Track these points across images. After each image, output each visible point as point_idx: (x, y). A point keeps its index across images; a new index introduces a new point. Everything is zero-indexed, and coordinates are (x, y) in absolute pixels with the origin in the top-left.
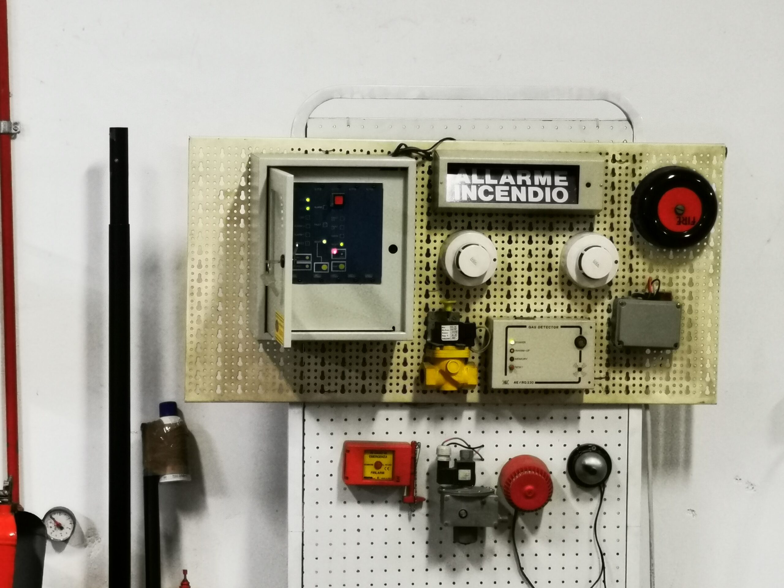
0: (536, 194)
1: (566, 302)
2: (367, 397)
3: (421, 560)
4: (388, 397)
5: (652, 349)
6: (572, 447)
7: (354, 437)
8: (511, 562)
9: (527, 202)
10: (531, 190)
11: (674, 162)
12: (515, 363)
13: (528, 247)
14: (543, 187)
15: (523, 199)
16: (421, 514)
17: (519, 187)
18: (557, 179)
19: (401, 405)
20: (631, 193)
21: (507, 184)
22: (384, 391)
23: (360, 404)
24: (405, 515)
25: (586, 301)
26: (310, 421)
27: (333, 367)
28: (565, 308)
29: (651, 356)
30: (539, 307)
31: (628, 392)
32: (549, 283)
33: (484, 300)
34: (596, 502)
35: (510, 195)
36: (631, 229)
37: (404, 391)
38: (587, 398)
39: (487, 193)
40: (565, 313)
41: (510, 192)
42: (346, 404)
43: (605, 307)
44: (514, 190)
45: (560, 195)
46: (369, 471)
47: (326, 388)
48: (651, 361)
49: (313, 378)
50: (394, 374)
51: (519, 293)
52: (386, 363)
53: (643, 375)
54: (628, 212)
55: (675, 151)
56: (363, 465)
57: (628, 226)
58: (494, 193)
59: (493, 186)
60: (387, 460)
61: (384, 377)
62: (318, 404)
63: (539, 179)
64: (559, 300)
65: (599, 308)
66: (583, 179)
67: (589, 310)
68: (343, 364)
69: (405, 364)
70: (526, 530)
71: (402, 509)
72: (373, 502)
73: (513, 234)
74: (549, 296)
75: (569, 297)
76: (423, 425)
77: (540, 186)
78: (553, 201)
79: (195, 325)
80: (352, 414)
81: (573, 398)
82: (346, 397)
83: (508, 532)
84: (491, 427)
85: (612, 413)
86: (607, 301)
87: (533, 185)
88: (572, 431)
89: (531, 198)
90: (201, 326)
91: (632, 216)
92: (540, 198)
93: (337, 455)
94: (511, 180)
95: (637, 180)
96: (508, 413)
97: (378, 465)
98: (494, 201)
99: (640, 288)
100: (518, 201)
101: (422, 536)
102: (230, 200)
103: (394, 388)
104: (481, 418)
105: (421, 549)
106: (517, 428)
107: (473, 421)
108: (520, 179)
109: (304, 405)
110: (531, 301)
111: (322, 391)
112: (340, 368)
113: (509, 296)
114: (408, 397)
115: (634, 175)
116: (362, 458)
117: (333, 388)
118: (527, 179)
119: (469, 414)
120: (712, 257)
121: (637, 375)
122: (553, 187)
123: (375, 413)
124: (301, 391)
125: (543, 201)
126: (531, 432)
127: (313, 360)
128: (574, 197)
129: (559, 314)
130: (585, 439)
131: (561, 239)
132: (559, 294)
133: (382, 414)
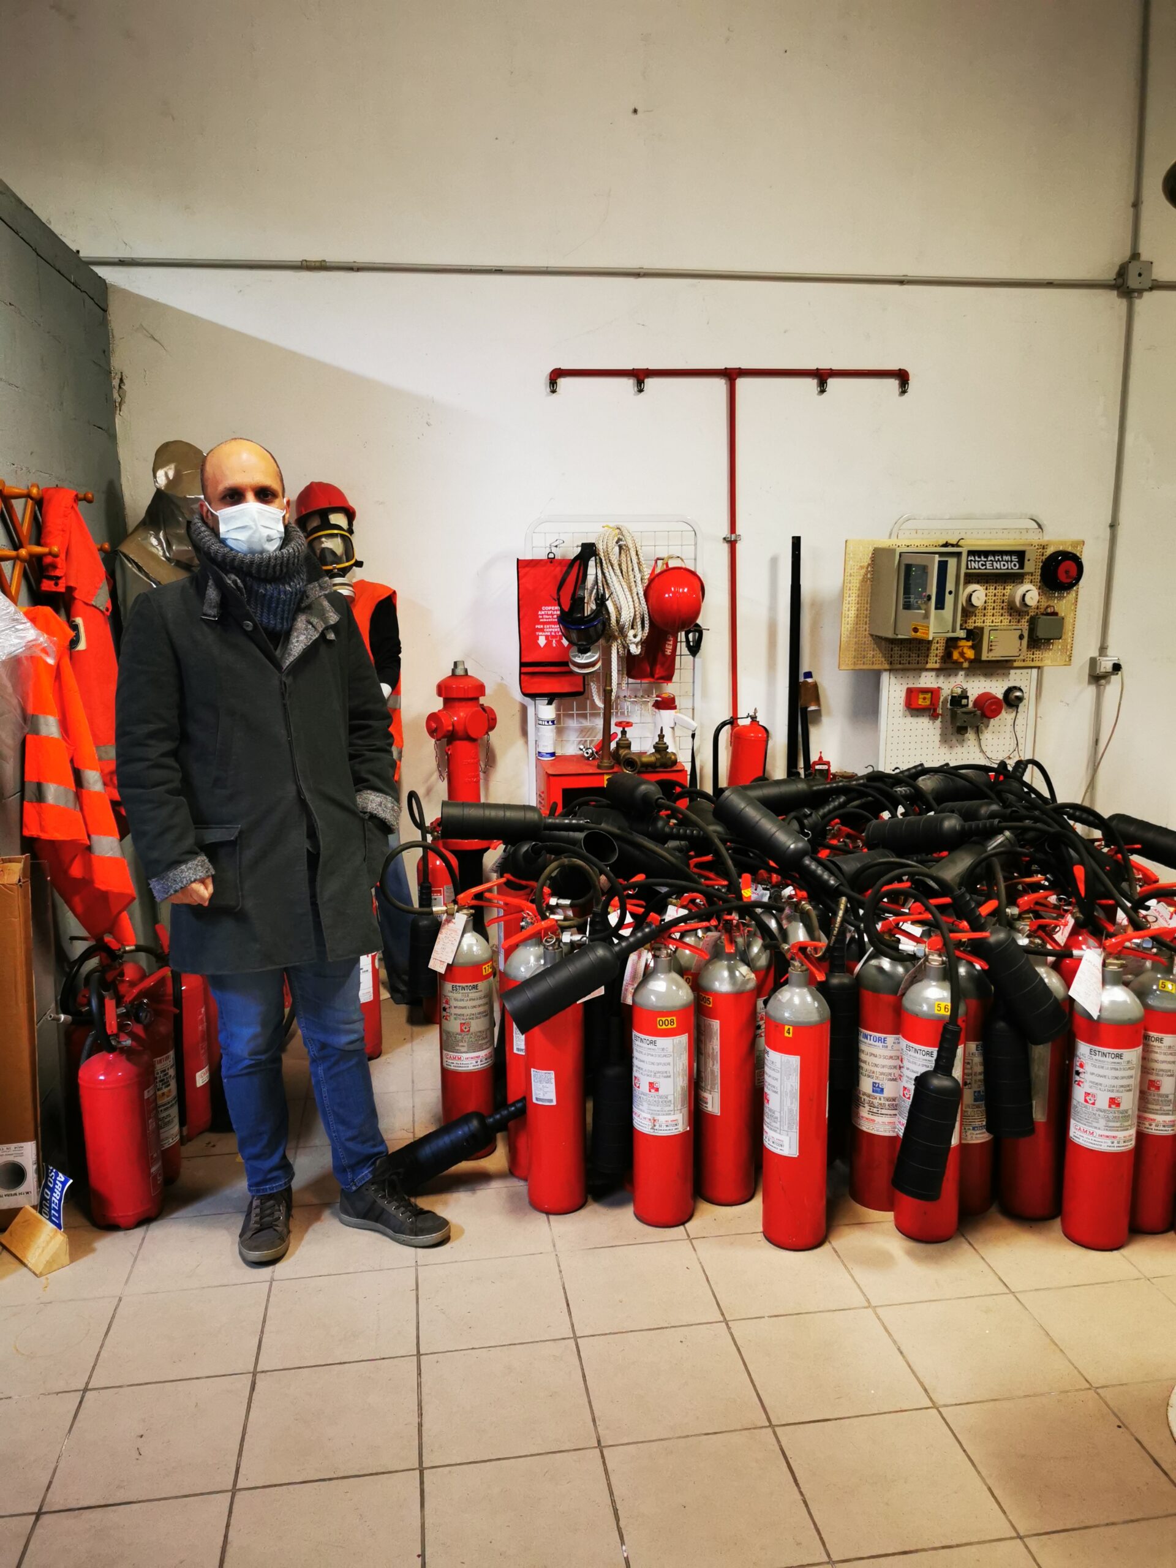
0: (1004, 565)
1: (1009, 618)
2: (920, 666)
3: (937, 743)
4: (929, 666)
5: (1045, 639)
6: (1006, 688)
7: (911, 686)
8: (976, 743)
9: (1001, 569)
10: (1002, 563)
11: (1061, 548)
12: (993, 648)
13: (994, 591)
14: (1007, 562)
15: (999, 567)
16: (938, 722)
17: (996, 562)
18: (1013, 557)
19: (932, 670)
20: (1041, 564)
21: (991, 560)
22: (927, 663)
23: (915, 670)
24: (931, 722)
25: (1018, 617)
26: (893, 679)
27: (905, 652)
28: (1008, 621)
29: (1044, 643)
30: (997, 621)
31: (1033, 661)
32: (1002, 608)
33: (974, 618)
34: (1014, 713)
35: (993, 566)
36: (1040, 582)
37: (936, 662)
38: (1016, 664)
39: (982, 565)
40: (1008, 623)
41: (992, 564)
42: (908, 670)
43: (1026, 620)
44: (995, 563)
45: (1015, 565)
46: (920, 702)
47: (902, 662)
48: (1044, 646)
49: (896, 658)
50: (932, 655)
51: (989, 614)
52: (929, 649)
53: (1040, 653)
54: (1039, 574)
55: (1062, 543)
56: (918, 698)
57: (1038, 581)
58: (985, 565)
59: (985, 561)
60: (929, 696)
61: (928, 656)
62: (896, 670)
63: (1005, 558)
64: (1006, 617)
65: (1023, 620)
66: (1027, 558)
67: (1019, 622)
68: (910, 650)
69: (937, 649)
70: (983, 728)
71: (930, 719)
72: (917, 716)
73: (988, 585)
74: (1002, 615)
75: (1011, 616)
76: (941, 679)
77: (1005, 561)
78: (1012, 569)
79: (846, 633)
80: (911, 674)
81: (1009, 665)
82: (910, 666)
83: (975, 729)
84: (971, 680)
85: (1024, 671)
86: (1027, 617)
87: (1002, 561)
88: (1006, 680)
89: (1002, 568)
90: (848, 633)
91: (1041, 575)
92: (1006, 567)
93: (903, 694)
94: (992, 558)
95: (1044, 558)
96: (979, 672)
97: (924, 699)
98: (986, 569)
99: (1042, 610)
100: (997, 569)
101: (938, 732)
102: (864, 571)
103: (932, 661)
104: (967, 675)
105: (937, 738)
106: (982, 679)
107: (963, 677)
108: (997, 558)
109: (890, 670)
110: (994, 618)
111: (900, 664)
112: (908, 652)
113: (984, 616)
114: (937, 666)
115: (1043, 555)
116: (918, 696)
117: (905, 662)
118: (1000, 557)
119: (962, 673)
120: (1074, 595)
121: (1038, 652)
122: (1011, 561)
123: (921, 673)
124: (891, 664)
125: (1008, 569)
126: (988, 681)
127: (896, 648)
128: (1022, 566)
129: (1005, 624)
130: (1011, 684)
131: (1009, 587)
132: (1006, 614)
133: (924, 674)
